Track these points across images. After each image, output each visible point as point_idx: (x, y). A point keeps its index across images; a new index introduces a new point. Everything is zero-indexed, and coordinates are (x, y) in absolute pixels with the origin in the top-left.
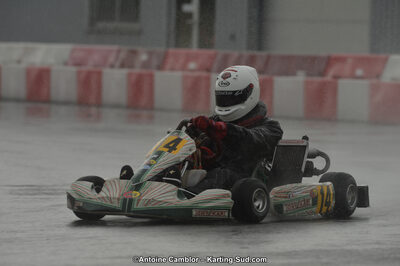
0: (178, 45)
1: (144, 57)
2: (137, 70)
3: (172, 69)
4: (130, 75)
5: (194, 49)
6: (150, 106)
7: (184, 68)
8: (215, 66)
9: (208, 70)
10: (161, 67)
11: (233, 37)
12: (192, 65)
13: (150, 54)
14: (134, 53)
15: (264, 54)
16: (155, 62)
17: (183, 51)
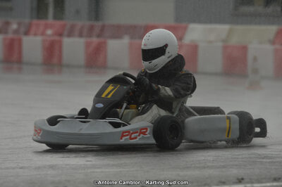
0: (39, 18)
1: (15, 26)
2: (10, 36)
3: (35, 34)
4: (4, 39)
5: (50, 20)
6: (20, 61)
7: (43, 34)
8: (66, 33)
9: (61, 35)
10: (27, 33)
11: (78, 12)
12: (49, 32)
13: (19, 24)
14: (7, 24)
15: (100, 23)
16: (23, 30)
17: (42, 22)
